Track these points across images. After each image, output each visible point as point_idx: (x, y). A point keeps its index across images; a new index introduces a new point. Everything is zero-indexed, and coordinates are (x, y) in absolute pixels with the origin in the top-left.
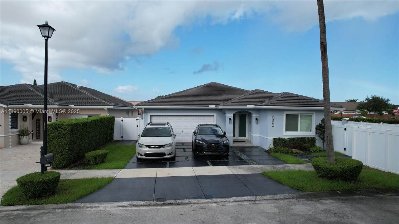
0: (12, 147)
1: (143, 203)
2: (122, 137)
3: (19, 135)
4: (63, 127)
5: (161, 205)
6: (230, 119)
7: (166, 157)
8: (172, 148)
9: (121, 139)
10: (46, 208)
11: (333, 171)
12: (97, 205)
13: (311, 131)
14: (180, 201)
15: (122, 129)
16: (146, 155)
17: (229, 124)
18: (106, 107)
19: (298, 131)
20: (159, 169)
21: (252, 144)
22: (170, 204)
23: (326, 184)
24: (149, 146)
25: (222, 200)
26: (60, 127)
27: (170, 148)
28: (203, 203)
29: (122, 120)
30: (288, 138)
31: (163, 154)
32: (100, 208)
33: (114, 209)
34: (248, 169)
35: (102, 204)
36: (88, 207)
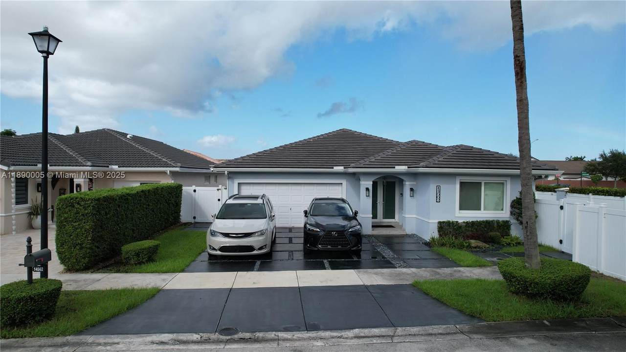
0: (17, 233)
1: (195, 337)
2: (194, 218)
3: (30, 214)
4: (82, 203)
5: (227, 342)
6: (367, 189)
7: (255, 252)
9: (193, 221)
10: (27, 345)
11: (537, 283)
12: (115, 339)
13: (502, 210)
14: (260, 335)
15: (194, 204)
16: (223, 249)
17: (366, 197)
18: (168, 170)
19: (480, 210)
20: (240, 273)
21: (404, 230)
22: (243, 340)
23: (522, 307)
24: (227, 235)
25: (335, 334)
26: (78, 204)
27: (261, 238)
28: (299, 340)
29: (195, 191)
30: (464, 222)
31: (250, 248)
32: (121, 347)
33: (143, 347)
34: (391, 275)
35: (124, 338)
36: (99, 344)
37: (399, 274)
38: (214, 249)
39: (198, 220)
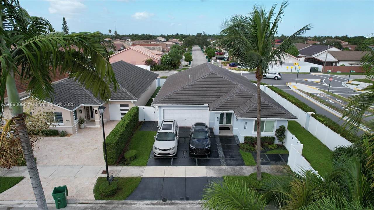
0: (78, 133)
1: (156, 202)
2: (144, 119)
3: (79, 123)
5: (165, 204)
6: (218, 118)
8: (175, 150)
9: (144, 121)
12: (135, 202)
13: (273, 132)
14: (173, 201)
15: (144, 114)
16: (159, 154)
17: (217, 121)
18: (132, 101)
19: (263, 131)
22: (169, 204)
24: (161, 150)
28: (183, 204)
29: (144, 108)
30: (255, 137)
31: (169, 154)
32: (138, 205)
35: (138, 202)
36: (132, 204)
37: (221, 170)
38: (156, 154)
39: (146, 120)
